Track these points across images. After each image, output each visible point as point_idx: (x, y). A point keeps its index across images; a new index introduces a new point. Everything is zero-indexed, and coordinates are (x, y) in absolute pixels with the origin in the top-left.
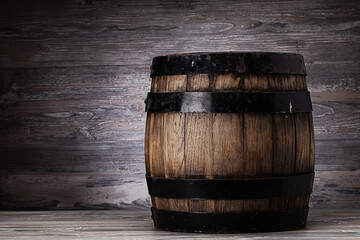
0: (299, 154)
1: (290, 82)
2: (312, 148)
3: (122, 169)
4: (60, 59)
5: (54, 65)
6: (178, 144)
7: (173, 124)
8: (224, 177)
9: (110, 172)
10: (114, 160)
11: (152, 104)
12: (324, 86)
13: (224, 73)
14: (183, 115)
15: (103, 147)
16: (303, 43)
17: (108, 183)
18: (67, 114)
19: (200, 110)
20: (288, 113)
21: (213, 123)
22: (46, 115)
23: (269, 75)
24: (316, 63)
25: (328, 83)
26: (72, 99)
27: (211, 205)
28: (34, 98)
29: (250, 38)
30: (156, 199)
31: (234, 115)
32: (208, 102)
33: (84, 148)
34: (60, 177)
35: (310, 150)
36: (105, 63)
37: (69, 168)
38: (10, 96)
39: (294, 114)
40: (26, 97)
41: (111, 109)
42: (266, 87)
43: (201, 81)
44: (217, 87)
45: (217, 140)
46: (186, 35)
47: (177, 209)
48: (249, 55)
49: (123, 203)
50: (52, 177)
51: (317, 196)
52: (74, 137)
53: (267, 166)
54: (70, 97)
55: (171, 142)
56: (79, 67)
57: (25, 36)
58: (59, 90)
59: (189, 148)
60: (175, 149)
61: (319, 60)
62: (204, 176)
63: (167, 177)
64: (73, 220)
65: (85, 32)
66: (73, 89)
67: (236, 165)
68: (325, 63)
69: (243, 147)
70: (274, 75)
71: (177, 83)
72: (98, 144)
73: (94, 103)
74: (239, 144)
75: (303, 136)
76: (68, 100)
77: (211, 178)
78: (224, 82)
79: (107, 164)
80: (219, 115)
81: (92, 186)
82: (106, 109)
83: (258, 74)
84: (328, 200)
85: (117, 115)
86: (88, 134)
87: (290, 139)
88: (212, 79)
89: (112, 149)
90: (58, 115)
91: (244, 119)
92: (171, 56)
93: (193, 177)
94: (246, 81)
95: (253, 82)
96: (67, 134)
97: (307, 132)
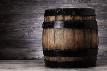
0: (93, 42)
1: (90, 18)
2: (98, 40)
3: (38, 46)
4: (19, 12)
5: (17, 13)
6: (53, 38)
7: (51, 32)
8: (67, 49)
9: (35, 47)
10: (36, 44)
11: (44, 26)
12: (104, 20)
13: (67, 15)
14: (54, 29)
15: (33, 40)
16: (96, 6)
17: (34, 51)
18: (21, 29)
19: (60, 27)
20: (89, 28)
21: (64, 32)
22: (15, 29)
23: (83, 15)
24: (101, 12)
25: (105, 19)
26: (23, 24)
27: (63, 59)
28: (11, 24)
29: (79, 5)
30: (46, 57)
31: (71, 29)
32: (63, 25)
33: (27, 40)
34: (19, 49)
35: (97, 41)
36: (33, 13)
37: (22, 46)
38: (3, 23)
39: (91, 28)
40: (8, 24)
41: (35, 27)
42: (82, 20)
43: (60, 18)
44: (65, 20)
45: (65, 37)
46: (59, 4)
47: (52, 60)
48: (76, 9)
49: (39, 58)
50: (16, 49)
51: (101, 55)
52: (24, 37)
53: (82, 46)
54: (22, 24)
55: (50, 38)
56: (25, 14)
57: (8, 4)
58: (19, 21)
59: (56, 40)
60: (52, 40)
61: (102, 12)
62: (61, 49)
63: (49, 49)
64: (20, 63)
65: (27, 3)
66: (23, 21)
67: (72, 46)
68: (104, 12)
69: (74, 40)
70: (84, 16)
71: (52, 18)
72: (31, 39)
73: (30, 26)
74: (73, 39)
75: (94, 36)
76: (21, 25)
77: (63, 50)
78: (68, 18)
79: (34, 45)
80: (66, 29)
81: (29, 52)
82: (34, 28)
83: (79, 15)
84: (105, 57)
85: (37, 29)
86: (28, 36)
87: (90, 37)
88: (64, 17)
89: (35, 40)
90: (18, 29)
91: (74, 30)
92: (50, 9)
93: (57, 50)
94: (75, 18)
95: (77, 18)
96: (21, 35)
97: (96, 35)
